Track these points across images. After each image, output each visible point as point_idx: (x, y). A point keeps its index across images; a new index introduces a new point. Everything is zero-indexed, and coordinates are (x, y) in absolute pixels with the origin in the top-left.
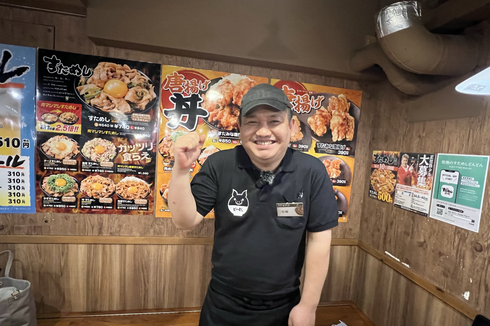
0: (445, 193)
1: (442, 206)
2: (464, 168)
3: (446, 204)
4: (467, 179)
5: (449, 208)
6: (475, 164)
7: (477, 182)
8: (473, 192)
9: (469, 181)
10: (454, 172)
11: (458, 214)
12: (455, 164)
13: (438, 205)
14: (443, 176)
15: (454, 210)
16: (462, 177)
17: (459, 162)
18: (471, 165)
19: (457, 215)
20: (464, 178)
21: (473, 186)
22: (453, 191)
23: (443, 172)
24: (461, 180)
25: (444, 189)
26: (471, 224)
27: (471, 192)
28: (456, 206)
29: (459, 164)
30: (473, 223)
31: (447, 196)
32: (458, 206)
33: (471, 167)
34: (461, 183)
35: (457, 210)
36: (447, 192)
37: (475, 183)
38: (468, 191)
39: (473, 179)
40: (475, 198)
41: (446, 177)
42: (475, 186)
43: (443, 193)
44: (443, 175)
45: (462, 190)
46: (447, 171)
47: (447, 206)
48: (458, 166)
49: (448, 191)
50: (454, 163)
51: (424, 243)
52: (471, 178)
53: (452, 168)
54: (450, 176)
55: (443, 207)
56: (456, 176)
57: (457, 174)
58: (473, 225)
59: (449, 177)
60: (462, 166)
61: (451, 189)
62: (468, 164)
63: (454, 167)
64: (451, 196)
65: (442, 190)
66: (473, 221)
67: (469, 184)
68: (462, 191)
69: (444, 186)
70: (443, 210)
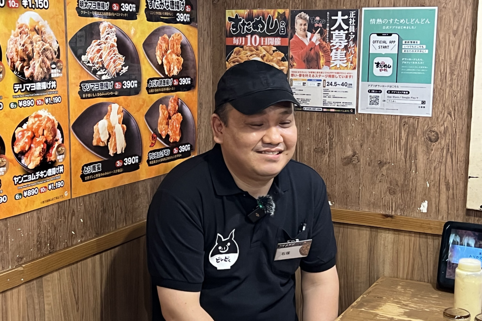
0: (380, 70)
1: (377, 90)
2: (405, 27)
3: (384, 86)
4: (410, 43)
5: (388, 92)
6: (420, 21)
7: (424, 47)
8: (420, 61)
9: (414, 46)
10: (390, 35)
11: (403, 97)
12: (391, 22)
13: (370, 91)
14: (374, 44)
15: (396, 93)
16: (404, 42)
17: (396, 20)
18: (414, 22)
19: (401, 98)
20: (406, 42)
21: (419, 52)
22: (391, 64)
23: (374, 37)
24: (402, 47)
25: (378, 64)
26: (422, 107)
27: (417, 61)
28: (398, 87)
29: (397, 21)
30: (423, 105)
31: (384, 74)
32: (400, 86)
33: (414, 25)
34: (403, 51)
35: (401, 92)
36: (383, 68)
37: (421, 48)
38: (412, 61)
39: (419, 42)
40: (424, 69)
41: (379, 44)
42: (422, 52)
43: (376, 71)
44: (374, 42)
45: (404, 60)
46: (379, 35)
47: (384, 90)
48: (396, 25)
49: (384, 66)
50: (389, 22)
51: (353, 156)
52: (416, 41)
53: (386, 29)
54: (384, 42)
55: (379, 91)
56: (394, 42)
57: (395, 37)
58: (424, 107)
59: (384, 45)
60: (401, 25)
61: (389, 61)
62: (409, 21)
63: (391, 27)
64: (390, 71)
65: (375, 65)
66: (423, 102)
67: (414, 50)
68: (405, 63)
69: (376, 60)
70: (378, 97)
